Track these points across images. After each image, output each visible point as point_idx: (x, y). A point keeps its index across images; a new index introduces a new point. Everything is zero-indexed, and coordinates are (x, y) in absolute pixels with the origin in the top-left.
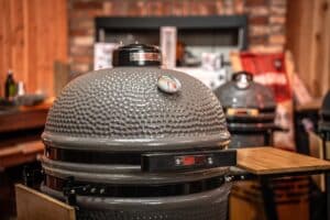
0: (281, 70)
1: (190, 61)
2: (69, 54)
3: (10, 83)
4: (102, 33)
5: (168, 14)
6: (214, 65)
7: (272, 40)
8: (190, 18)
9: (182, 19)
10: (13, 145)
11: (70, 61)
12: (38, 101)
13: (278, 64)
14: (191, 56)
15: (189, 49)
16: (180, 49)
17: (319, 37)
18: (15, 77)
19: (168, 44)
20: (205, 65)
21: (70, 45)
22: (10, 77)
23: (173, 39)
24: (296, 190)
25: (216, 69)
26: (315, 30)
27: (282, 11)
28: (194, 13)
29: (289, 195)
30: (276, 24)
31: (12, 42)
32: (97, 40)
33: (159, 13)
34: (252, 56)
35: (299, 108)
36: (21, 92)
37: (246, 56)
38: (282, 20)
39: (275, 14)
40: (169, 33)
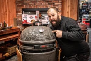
2: (17, 16)
3: (4, 23)
4: (24, 12)
5: (37, 8)
6: (47, 19)
8: (42, 9)
9: (40, 9)
11: (17, 18)
12: (11, 28)
14: (42, 16)
15: (42, 15)
17: (68, 12)
18: (5, 22)
19: (38, 14)
20: (45, 19)
21: (17, 14)
22: (4, 22)
23: (39, 13)
25: (48, 20)
26: (67, 11)
27: (61, 7)
28: (43, 8)
30: (60, 10)
31: (4, 14)
32: (23, 14)
33: (35, 8)
36: (7, 26)
38: (61, 9)
39: (59, 8)
40: (38, 12)
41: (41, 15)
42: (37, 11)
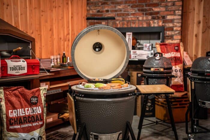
0: (178, 51)
1: (140, 46)
3: (64, 57)
5: (129, 26)
6: (149, 48)
7: (175, 37)
8: (139, 28)
9: (135, 28)
10: (66, 82)
13: (176, 48)
14: (140, 44)
15: (139, 41)
16: (135, 41)
17: (196, 36)
18: (66, 54)
19: (129, 39)
20: (145, 49)
22: (64, 54)
24: (183, 102)
25: (150, 50)
26: (195, 33)
27: (180, 25)
28: (141, 26)
29: (180, 105)
30: (177, 30)
31: (65, 40)
33: (125, 26)
34: (166, 45)
35: (186, 67)
36: (69, 61)
37: (163, 45)
38: (179, 29)
39: (176, 26)
40: (129, 35)
41: (137, 42)
42: (127, 33)
